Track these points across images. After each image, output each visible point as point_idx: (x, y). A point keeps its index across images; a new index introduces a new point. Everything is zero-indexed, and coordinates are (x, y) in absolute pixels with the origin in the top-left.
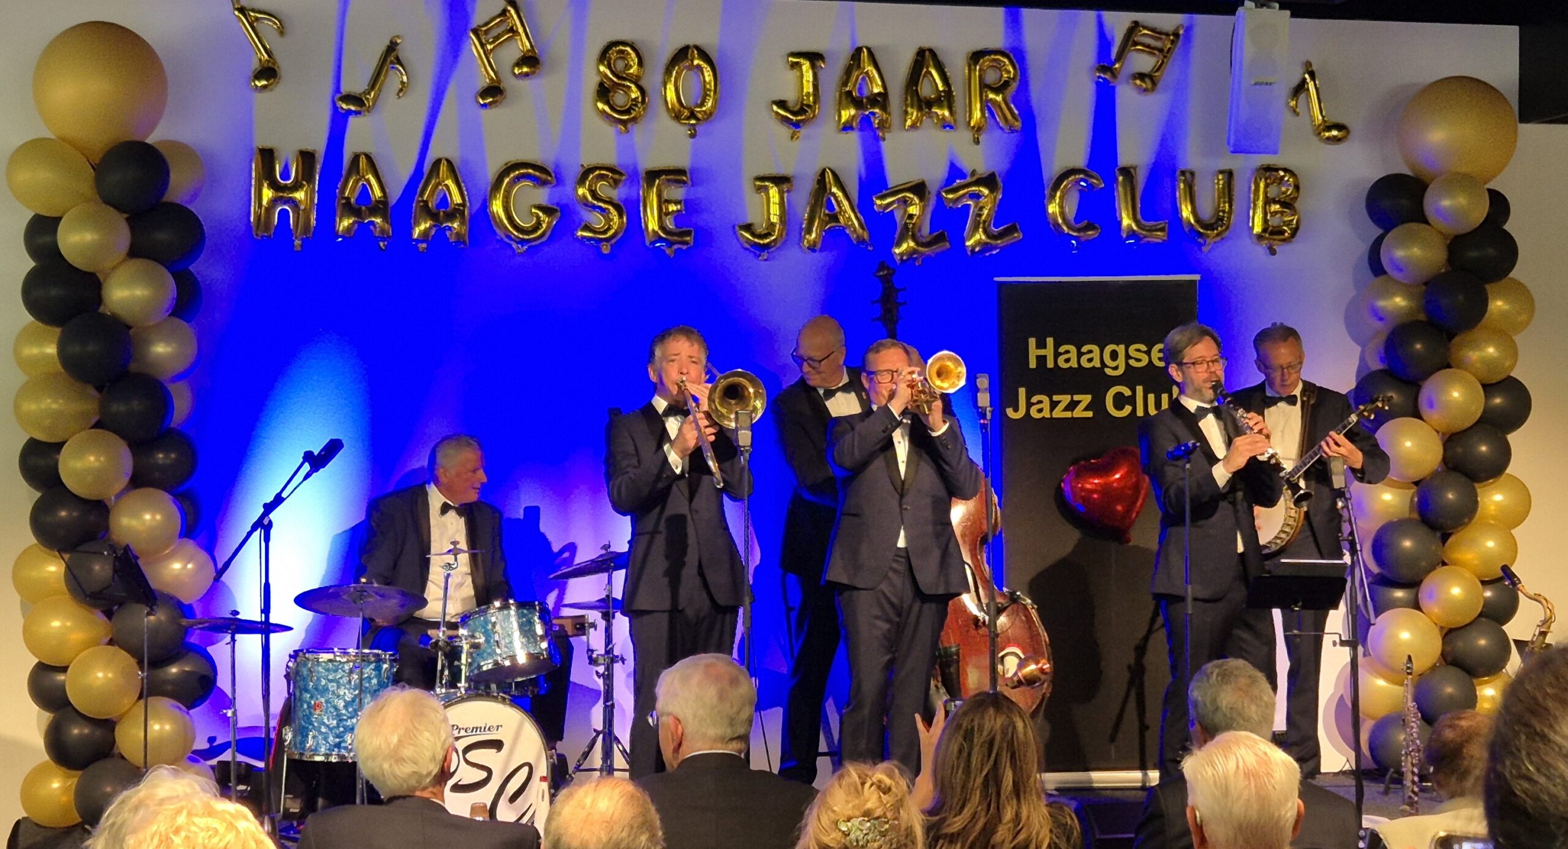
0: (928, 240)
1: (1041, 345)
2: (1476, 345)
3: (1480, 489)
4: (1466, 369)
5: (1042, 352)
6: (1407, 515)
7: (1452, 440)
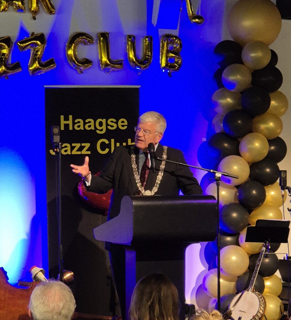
0: (12, 66)
1: (66, 119)
2: (264, 122)
3: (267, 189)
4: (260, 133)
5: (67, 122)
6: (233, 201)
7: (254, 166)
